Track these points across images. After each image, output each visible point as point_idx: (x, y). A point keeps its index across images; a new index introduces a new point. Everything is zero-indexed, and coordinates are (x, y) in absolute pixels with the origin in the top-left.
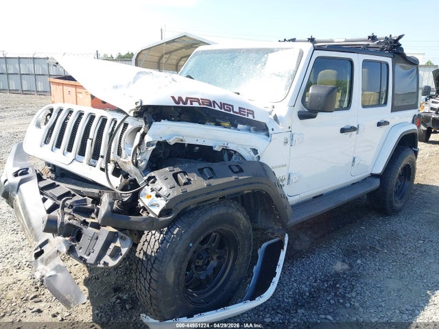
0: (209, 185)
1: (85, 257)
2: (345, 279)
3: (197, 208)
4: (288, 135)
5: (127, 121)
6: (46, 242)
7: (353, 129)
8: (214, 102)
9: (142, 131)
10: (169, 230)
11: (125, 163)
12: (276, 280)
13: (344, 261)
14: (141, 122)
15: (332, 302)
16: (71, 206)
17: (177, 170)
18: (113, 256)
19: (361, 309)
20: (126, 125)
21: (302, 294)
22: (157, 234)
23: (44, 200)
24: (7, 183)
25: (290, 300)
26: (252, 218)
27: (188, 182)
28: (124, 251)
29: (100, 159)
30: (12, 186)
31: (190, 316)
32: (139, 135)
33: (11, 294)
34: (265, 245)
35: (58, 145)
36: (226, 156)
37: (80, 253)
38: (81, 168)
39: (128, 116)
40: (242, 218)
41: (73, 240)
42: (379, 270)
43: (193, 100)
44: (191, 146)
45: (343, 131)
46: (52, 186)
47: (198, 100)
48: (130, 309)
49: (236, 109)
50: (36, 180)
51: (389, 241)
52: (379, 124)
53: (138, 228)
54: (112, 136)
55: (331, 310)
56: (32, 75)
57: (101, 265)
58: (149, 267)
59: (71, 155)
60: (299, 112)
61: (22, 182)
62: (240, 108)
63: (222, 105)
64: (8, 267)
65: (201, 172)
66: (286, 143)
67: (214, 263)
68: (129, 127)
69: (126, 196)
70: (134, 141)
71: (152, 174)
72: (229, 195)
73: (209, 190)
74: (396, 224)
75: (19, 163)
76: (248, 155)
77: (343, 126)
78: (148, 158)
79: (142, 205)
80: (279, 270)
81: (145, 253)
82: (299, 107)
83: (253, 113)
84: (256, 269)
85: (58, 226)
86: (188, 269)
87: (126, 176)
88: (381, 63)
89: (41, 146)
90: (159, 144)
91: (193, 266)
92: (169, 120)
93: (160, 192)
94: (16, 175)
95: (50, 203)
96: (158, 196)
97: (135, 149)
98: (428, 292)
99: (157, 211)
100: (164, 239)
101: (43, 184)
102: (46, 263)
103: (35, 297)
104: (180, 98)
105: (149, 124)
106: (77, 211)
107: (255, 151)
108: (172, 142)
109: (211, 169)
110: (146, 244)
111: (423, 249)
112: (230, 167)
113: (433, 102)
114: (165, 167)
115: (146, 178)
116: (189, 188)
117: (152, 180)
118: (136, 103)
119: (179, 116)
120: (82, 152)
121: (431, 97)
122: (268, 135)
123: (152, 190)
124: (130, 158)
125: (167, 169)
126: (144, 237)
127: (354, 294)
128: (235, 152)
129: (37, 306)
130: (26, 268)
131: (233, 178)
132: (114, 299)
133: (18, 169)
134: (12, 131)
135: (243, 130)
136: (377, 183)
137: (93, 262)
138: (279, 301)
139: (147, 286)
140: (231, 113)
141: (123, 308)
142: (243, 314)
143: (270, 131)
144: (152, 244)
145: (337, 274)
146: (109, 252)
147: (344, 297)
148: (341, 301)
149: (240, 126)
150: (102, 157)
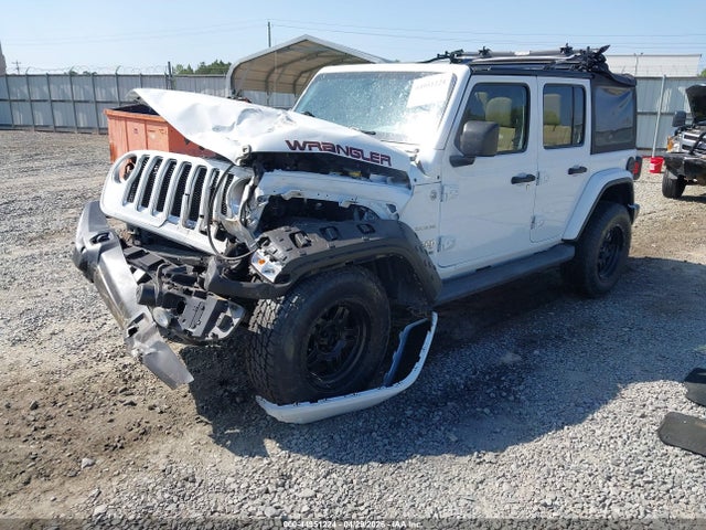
0: (332, 248)
1: (190, 330)
2: (514, 371)
3: (319, 274)
4: (437, 188)
5: (232, 171)
6: (141, 317)
7: (530, 178)
8: (338, 146)
9: (251, 183)
10: (286, 299)
11: (232, 223)
12: (419, 366)
13: (516, 352)
14: (250, 173)
15: (492, 395)
16: (168, 275)
17: (294, 229)
18: (223, 327)
19: (527, 403)
20: (231, 177)
21: (454, 387)
22: (273, 304)
23: (133, 270)
24: (85, 251)
25: (439, 392)
26: (390, 292)
27: (308, 244)
28: (236, 321)
29: (200, 219)
30: (90, 254)
31: (313, 400)
32: (247, 188)
33: (94, 387)
34: (408, 328)
35: (145, 203)
36: (356, 214)
37: (184, 326)
38: (176, 231)
39: (234, 165)
40: (374, 289)
41: (174, 312)
42: (562, 361)
43: (312, 145)
44: (312, 202)
45: (515, 180)
46: (140, 254)
47: (318, 145)
48: (242, 402)
49: (367, 155)
50: (120, 247)
51: (584, 330)
52: (571, 171)
53: (250, 295)
54: (213, 191)
55: (490, 403)
56: (69, 101)
57: (210, 338)
58: (265, 340)
59: (162, 216)
60: (451, 157)
61: (103, 250)
62: (372, 154)
63: (349, 150)
64: (85, 358)
65: (323, 233)
66: (434, 197)
67: (341, 344)
68: (235, 179)
69: (235, 263)
70: (241, 197)
71: (265, 235)
72: (357, 260)
73: (333, 252)
74: (599, 310)
75: (97, 226)
76: (383, 213)
77: (515, 175)
78: (259, 216)
79: (254, 272)
80: (423, 355)
81: (260, 326)
82: (451, 150)
83: (389, 160)
84: (396, 355)
85: (156, 297)
86: (311, 345)
87: (233, 239)
88: (573, 87)
89: (124, 205)
90: (272, 199)
91: (316, 344)
92: (284, 169)
93: (275, 255)
94: (94, 241)
95: (140, 273)
96: (273, 260)
97: (244, 207)
98: (619, 386)
99: (272, 278)
100: (281, 309)
101: (129, 251)
102: (143, 339)
103: (125, 389)
104: (296, 143)
105: (259, 175)
106: (176, 279)
107: (392, 208)
108: (287, 196)
109: (336, 229)
110: (261, 315)
111: (626, 338)
112: (358, 226)
113: (686, 137)
114: (281, 226)
115: (258, 240)
116: (309, 251)
117: (265, 242)
118: (244, 150)
119: (296, 165)
120: (176, 211)
121: (684, 129)
122: (410, 188)
123: (266, 253)
124: (237, 218)
125: (283, 229)
126: (257, 308)
127: (521, 387)
128: (367, 209)
129: (129, 399)
130: (107, 360)
131: (362, 240)
132: (221, 392)
133: (96, 234)
134: (52, 189)
135: (378, 181)
136: (570, 252)
137: (199, 335)
138: (425, 394)
139: (263, 363)
140: (361, 159)
141: (233, 400)
142: (379, 405)
143: (412, 182)
144: (267, 316)
145: (505, 366)
146: (218, 322)
147: (508, 391)
148: (504, 394)
149: (372, 176)
150: (202, 216)
